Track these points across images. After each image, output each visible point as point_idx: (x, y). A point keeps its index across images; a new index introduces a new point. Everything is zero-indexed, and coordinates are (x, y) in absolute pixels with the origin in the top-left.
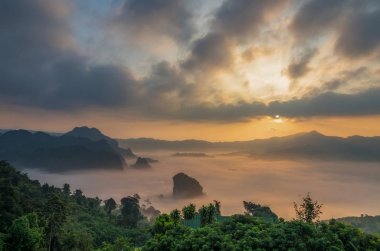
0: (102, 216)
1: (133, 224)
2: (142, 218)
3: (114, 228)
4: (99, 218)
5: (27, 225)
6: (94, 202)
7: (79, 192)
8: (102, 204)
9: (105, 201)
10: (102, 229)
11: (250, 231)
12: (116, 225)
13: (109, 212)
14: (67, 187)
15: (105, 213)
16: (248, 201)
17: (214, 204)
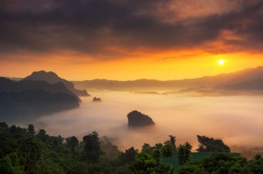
0: (66, 152)
1: (95, 160)
2: (102, 153)
3: (79, 163)
4: (64, 154)
5: (10, 164)
6: (57, 140)
7: (42, 132)
8: (65, 142)
9: (67, 139)
10: (68, 164)
11: (233, 167)
12: (81, 161)
13: (73, 149)
14: (31, 127)
15: (69, 150)
16: (201, 135)
17: (169, 139)
